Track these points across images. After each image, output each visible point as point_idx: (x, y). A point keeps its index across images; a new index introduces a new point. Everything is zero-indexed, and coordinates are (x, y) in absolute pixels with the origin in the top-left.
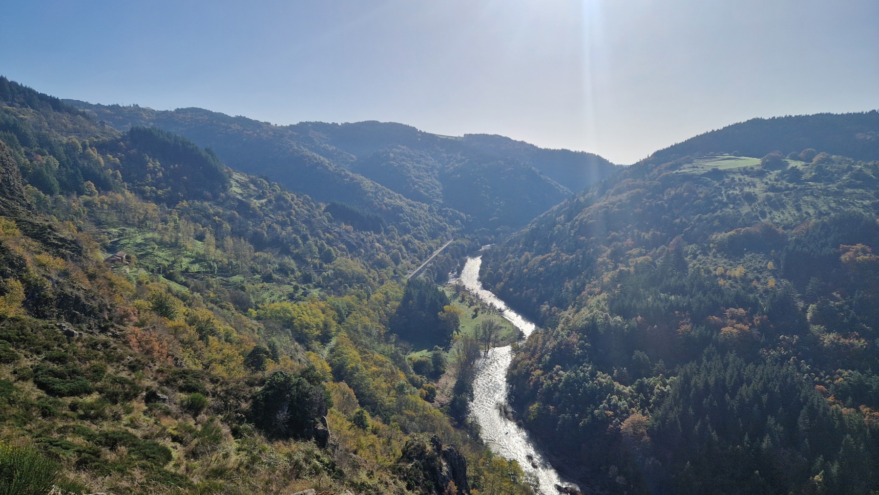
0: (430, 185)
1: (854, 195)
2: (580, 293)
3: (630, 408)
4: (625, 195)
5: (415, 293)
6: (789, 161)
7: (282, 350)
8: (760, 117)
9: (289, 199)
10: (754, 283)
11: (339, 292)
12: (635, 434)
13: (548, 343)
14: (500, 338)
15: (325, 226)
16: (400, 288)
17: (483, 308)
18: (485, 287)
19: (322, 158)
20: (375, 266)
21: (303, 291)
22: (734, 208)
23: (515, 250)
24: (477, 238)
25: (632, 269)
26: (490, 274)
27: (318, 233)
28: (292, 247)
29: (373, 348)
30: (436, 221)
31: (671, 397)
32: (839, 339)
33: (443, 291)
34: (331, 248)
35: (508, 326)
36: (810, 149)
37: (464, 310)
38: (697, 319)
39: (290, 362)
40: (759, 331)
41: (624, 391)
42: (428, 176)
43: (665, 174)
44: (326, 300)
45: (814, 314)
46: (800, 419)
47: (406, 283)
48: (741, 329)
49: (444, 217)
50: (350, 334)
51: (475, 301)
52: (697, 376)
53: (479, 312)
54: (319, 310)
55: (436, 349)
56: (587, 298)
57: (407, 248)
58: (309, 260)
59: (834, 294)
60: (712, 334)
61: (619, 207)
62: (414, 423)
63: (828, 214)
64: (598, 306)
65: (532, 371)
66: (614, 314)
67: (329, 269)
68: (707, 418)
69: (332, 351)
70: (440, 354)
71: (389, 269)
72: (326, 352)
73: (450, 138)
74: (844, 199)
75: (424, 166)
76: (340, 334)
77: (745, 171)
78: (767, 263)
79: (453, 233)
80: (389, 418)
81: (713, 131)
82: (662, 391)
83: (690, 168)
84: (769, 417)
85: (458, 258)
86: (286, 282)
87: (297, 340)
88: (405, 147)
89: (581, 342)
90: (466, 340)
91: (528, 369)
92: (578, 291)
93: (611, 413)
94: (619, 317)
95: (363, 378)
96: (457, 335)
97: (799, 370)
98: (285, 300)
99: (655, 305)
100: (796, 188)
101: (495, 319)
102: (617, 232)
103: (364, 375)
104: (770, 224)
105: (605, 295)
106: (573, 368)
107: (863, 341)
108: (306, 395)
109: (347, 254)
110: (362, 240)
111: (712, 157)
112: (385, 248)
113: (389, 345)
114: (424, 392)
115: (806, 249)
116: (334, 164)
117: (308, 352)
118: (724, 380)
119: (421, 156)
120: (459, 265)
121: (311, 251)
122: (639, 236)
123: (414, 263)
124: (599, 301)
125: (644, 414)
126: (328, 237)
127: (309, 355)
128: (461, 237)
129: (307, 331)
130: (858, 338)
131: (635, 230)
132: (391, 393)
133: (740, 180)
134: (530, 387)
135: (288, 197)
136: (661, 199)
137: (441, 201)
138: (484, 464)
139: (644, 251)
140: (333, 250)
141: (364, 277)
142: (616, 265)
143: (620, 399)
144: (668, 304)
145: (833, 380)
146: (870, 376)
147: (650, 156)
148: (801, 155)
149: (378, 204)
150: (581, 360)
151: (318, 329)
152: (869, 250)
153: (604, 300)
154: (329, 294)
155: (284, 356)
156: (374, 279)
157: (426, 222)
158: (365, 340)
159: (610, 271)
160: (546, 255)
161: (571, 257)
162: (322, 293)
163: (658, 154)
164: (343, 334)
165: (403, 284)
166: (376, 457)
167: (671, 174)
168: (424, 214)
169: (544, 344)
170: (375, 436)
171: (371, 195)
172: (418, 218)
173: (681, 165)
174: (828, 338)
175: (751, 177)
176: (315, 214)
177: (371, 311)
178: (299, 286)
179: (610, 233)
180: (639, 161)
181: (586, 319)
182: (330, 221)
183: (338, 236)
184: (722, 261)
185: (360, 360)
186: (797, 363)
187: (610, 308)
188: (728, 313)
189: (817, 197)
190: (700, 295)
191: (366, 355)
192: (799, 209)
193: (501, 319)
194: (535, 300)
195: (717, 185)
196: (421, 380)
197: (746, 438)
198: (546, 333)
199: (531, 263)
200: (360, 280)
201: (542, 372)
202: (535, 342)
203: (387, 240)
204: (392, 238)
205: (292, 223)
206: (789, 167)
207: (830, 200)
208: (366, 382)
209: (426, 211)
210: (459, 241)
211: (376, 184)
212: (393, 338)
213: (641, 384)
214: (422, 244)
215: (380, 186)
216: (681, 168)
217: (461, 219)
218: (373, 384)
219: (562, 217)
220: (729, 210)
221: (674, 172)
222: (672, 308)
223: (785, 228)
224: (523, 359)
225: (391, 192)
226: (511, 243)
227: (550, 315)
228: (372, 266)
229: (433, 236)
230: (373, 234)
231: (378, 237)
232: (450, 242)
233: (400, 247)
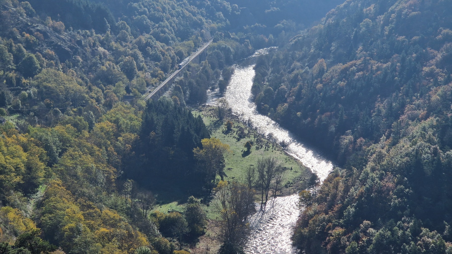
2: (397, 117)
5: (158, 120)
11: (46, 119)
13: (352, 190)
14: (283, 184)
15: (22, 22)
16: (136, 113)
17: (259, 141)
18: (261, 110)
20: (99, 81)
23: (304, 56)
24: (248, 38)
26: (267, 91)
29: (101, 201)
33: (199, 116)
34: (33, 55)
35: (295, 166)
37: (230, 145)
44: (28, 132)
47: (144, 105)
49: (199, 7)
50: (66, 181)
51: (246, 132)
53: (253, 148)
54: (18, 147)
55: (192, 201)
56: (408, 125)
57: (146, 54)
64: (423, 136)
65: (329, 229)
66: (447, 147)
67: (31, 86)
69: (39, 205)
70: (196, 208)
71: (119, 86)
72: (30, 207)
76: (50, 181)
79: (212, 32)
85: (221, 67)
89: (399, 187)
90: (235, 188)
91: (324, 226)
95: (87, 244)
96: (220, 181)
105: (432, 120)
106: (388, 223)
109: (56, 63)
110: (79, 43)
112: (113, 54)
113: (123, 196)
117: (5, 208)
120: (221, 78)
123: (156, 77)
124: (424, 129)
126: (27, 38)
127: (7, 212)
128: (225, 37)
129: (2, 177)
134: (327, 251)
141: (83, 98)
150: (400, 213)
151: (18, 175)
153: (432, 126)
154: (33, 123)
156: (98, 100)
157: (172, 15)
158: (89, 190)
159: (440, 85)
160: (350, 63)
161: (385, 65)
162: (22, 122)
164: (56, 180)
165: (140, 108)
168: (169, 4)
169: (347, 190)
172: (161, 9)
177: (96, 148)
179: (441, 31)
181: (407, 155)
182: (30, 15)
185: (82, 217)
187: (441, 138)
191: (91, 211)
193: (285, 156)
194: (333, 128)
196: (171, 245)
198: (350, 175)
199: (327, 75)
200: (78, 102)
201: (344, 230)
202: (334, 188)
203: (116, 42)
204: (122, 40)
208: (91, 249)
210: (222, 43)
212: (129, 185)
214: (166, 47)
224: (316, 213)
226: (297, 46)
227: (355, 149)
228: (94, 82)
229: (183, 35)
230: (95, 35)
231: (102, 38)
232: (208, 44)
233: (135, 52)
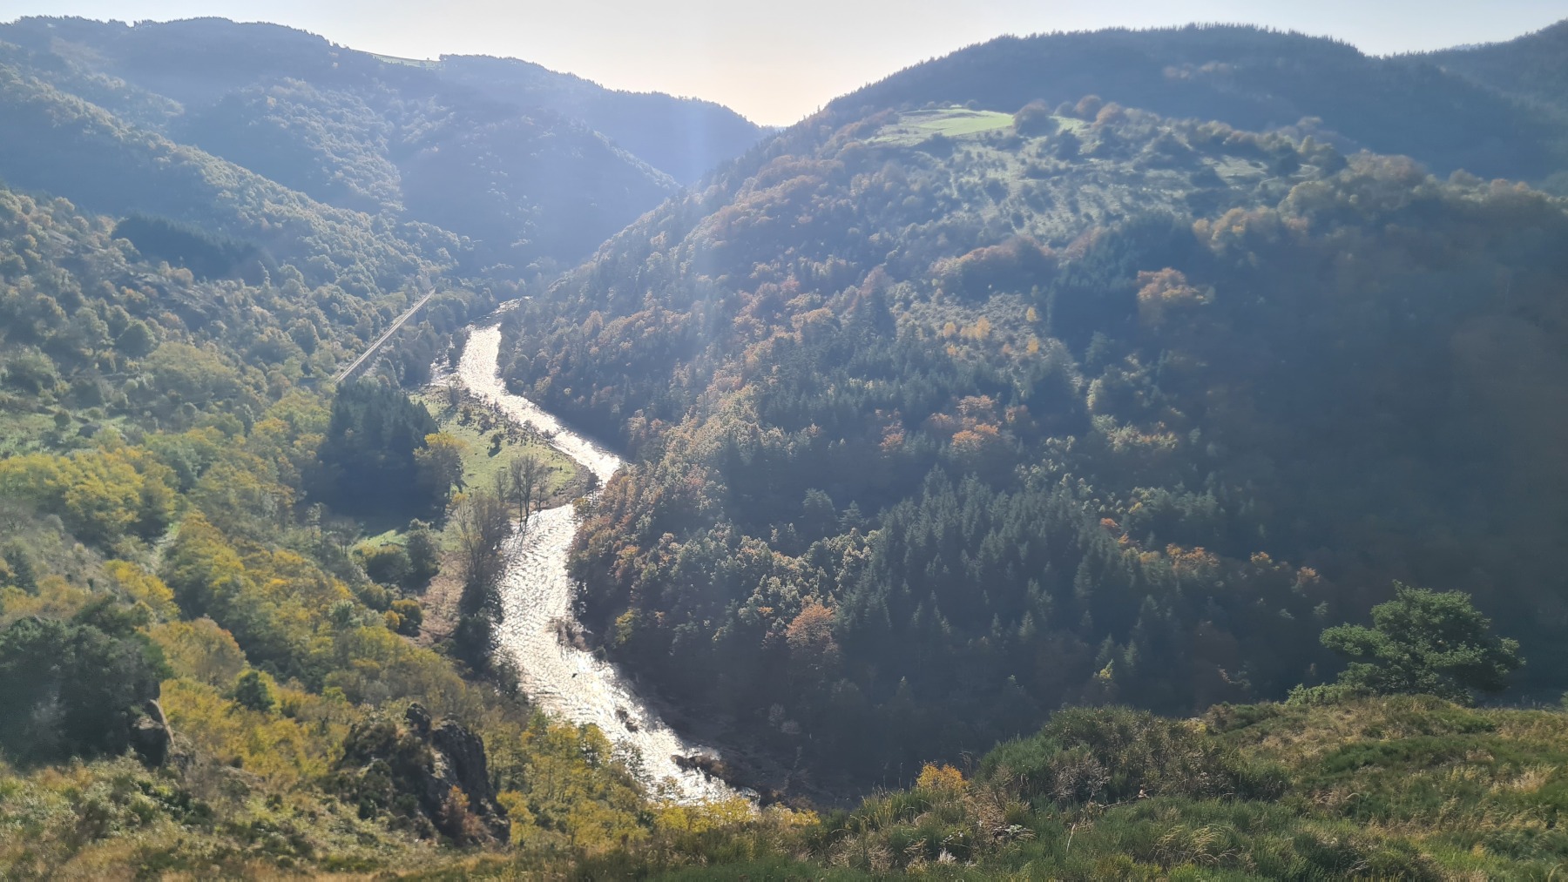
0: (370, 171)
1: (1161, 182)
2: (703, 388)
3: (802, 596)
4: (779, 188)
5: (357, 411)
6: (1060, 119)
7: (44, 562)
8: (1010, 34)
9: (18, 208)
10: (1006, 348)
11: (172, 421)
12: (811, 641)
13: (646, 492)
14: (550, 491)
15: (118, 269)
16: (321, 404)
17: (512, 433)
18: (512, 389)
19: (92, 107)
20: (258, 358)
21: (81, 425)
22: (970, 210)
23: (571, 309)
24: (487, 285)
25: (798, 336)
26: (520, 361)
27: (102, 289)
28: (39, 324)
29: (271, 538)
30: (392, 251)
31: (871, 566)
32: (1135, 437)
33: (421, 402)
34: (143, 323)
35: (566, 465)
36: (1092, 97)
37: (470, 441)
38: (913, 422)
39: (66, 589)
40: (1013, 434)
41: (791, 566)
42: (366, 150)
43: (849, 145)
44: (143, 442)
45: (1099, 397)
46: (1078, 580)
47: (334, 391)
48: (985, 433)
49: (411, 241)
50: (212, 512)
51: (492, 420)
52: (914, 525)
53: (504, 442)
54: (126, 466)
55: (416, 527)
56: (717, 397)
57: (330, 314)
58: (89, 352)
59: (1129, 358)
60: (938, 446)
61: (770, 212)
62: (378, 683)
63: (1119, 217)
64: (737, 412)
65: (617, 549)
66: (769, 424)
67: (143, 371)
68: (933, 596)
69: (170, 553)
70: (424, 537)
71: (292, 364)
72: (156, 558)
73: (408, 64)
74: (1144, 189)
75: (352, 127)
76: (185, 515)
77: (990, 140)
78: (1026, 310)
79: (434, 279)
80: (319, 680)
81: (932, 59)
82: (856, 558)
83: (893, 132)
84: (1030, 582)
85: (450, 330)
86: (34, 406)
87: (80, 537)
88: (302, 83)
89: (708, 483)
90: (479, 502)
91: (610, 546)
92: (698, 385)
93: (768, 610)
94: (776, 429)
95: (252, 605)
96: (458, 494)
97: (1076, 494)
98: (35, 449)
99: (841, 401)
100: (1071, 169)
101: (540, 454)
102: (768, 263)
103: (253, 598)
104: (1030, 237)
105: (749, 389)
106: (697, 534)
107: (1171, 436)
108: (103, 660)
109: (183, 334)
110: (220, 300)
111: (932, 112)
112: (277, 316)
113: (308, 529)
114: (396, 616)
115: (1085, 282)
116: (125, 122)
117: (110, 562)
118: (959, 527)
119: (345, 104)
120: (452, 346)
121: (91, 332)
122: (808, 269)
123: (350, 348)
124: (739, 402)
125: (826, 604)
126: (130, 296)
127: (114, 568)
128: (453, 285)
129: (102, 514)
130: (1164, 432)
131: (801, 259)
132: (321, 627)
133: (980, 156)
134: (615, 581)
135: (14, 202)
136: (845, 196)
137: (400, 207)
138: (530, 740)
139: (817, 297)
140: (146, 327)
141: (233, 385)
142: (768, 329)
143: (784, 583)
144: (863, 398)
145: (1127, 506)
146: (1181, 495)
147: (822, 108)
148: (1079, 107)
149: (249, 215)
150: (711, 518)
151: (131, 509)
152: (1181, 277)
153: (749, 398)
154: (150, 428)
155: (50, 577)
156: (258, 387)
157: (369, 255)
158: (252, 524)
159: (757, 341)
160: (634, 316)
161: (683, 317)
162: (131, 428)
163: (836, 105)
164: (194, 513)
165: (328, 395)
166: (297, 764)
167: (862, 145)
168: (362, 237)
169: (639, 493)
170: (289, 722)
171: (228, 194)
172: (349, 245)
173: (878, 126)
174: (1120, 437)
175: (999, 149)
176: (90, 243)
177: (258, 459)
178: (70, 413)
179: (755, 266)
180: (802, 119)
181: (717, 439)
182: (132, 259)
183: (155, 294)
184: (952, 311)
185: (241, 566)
186: (1073, 485)
187: (761, 411)
188: (963, 405)
189: (1104, 186)
190: (916, 376)
191: (255, 555)
192: (1075, 209)
193: (551, 452)
194: (616, 409)
195: (941, 165)
196: (387, 594)
197: (995, 622)
198: (642, 473)
199: (604, 334)
200: (223, 391)
201: (638, 548)
202: (621, 491)
203: (281, 297)
204: (291, 293)
205: (32, 267)
206: (1059, 132)
207: (1124, 189)
208: (259, 611)
209: (366, 230)
210: (450, 294)
211: (240, 168)
212: (315, 512)
213: (820, 549)
214: (364, 303)
215: (249, 173)
216: (879, 133)
217: (450, 246)
218: (276, 614)
219: (662, 235)
220: (962, 214)
221: (866, 142)
222: (870, 406)
223: (1054, 245)
224: (599, 529)
225: (279, 187)
226: (561, 294)
227: (648, 436)
228: (249, 359)
229: (389, 284)
230: (244, 287)
231: (257, 292)
232: (428, 297)
233: (313, 312)
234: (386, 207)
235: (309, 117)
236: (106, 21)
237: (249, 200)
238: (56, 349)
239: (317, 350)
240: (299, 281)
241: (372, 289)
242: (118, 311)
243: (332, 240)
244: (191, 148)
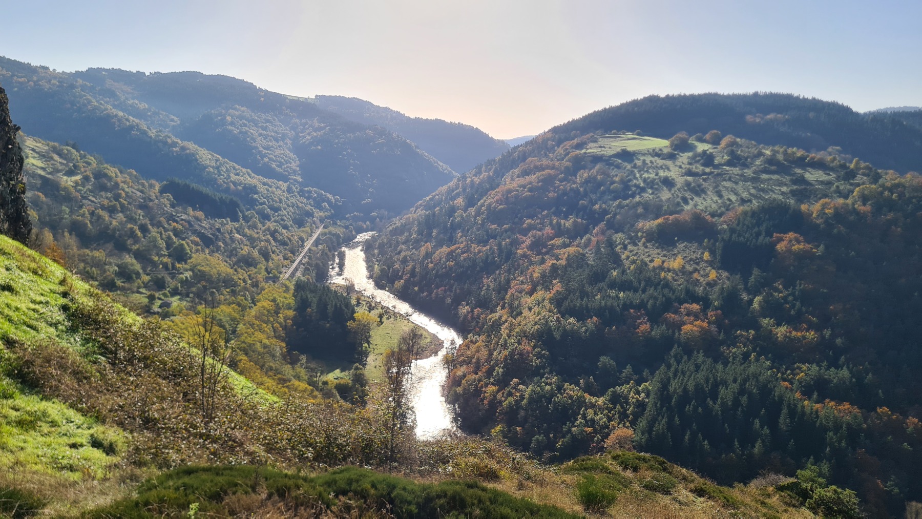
0: (283, 158)
4: (534, 177)
5: (313, 298)
6: (696, 143)
9: (113, 175)
11: (206, 300)
15: (166, 211)
16: (287, 293)
18: (379, 286)
20: (241, 264)
22: (652, 193)
24: (350, 225)
27: (160, 222)
28: (130, 242)
30: (300, 205)
34: (183, 242)
35: (423, 333)
36: (715, 131)
42: (280, 146)
49: (308, 198)
57: (275, 239)
58: (156, 259)
65: (482, 386)
67: (186, 270)
71: (260, 268)
75: (272, 133)
79: (322, 220)
83: (596, 147)
85: (335, 249)
86: (133, 289)
88: (245, 108)
91: (477, 385)
92: (503, 289)
94: (572, 318)
99: (608, 303)
100: (713, 172)
109: (203, 249)
110: (218, 230)
112: (248, 240)
119: (268, 121)
120: (338, 259)
121: (156, 246)
122: (559, 224)
123: (287, 259)
126: (174, 227)
128: (333, 224)
131: (553, 217)
135: (112, 172)
136: (575, 182)
137: (299, 179)
139: (567, 241)
140: (186, 245)
141: (233, 279)
142: (542, 258)
148: (707, 137)
149: (224, 182)
154: (196, 304)
156: (245, 281)
157: (288, 206)
165: (289, 288)
168: (283, 195)
171: (211, 169)
172: (277, 200)
176: (150, 196)
178: (153, 294)
179: (525, 221)
182: (173, 205)
183: (187, 226)
184: (654, 252)
189: (736, 183)
192: (720, 195)
195: (629, 167)
200: (228, 283)
203: (249, 229)
204: (254, 227)
209: (284, 191)
210: (331, 229)
211: (215, 155)
214: (290, 234)
217: (329, 202)
219: (460, 200)
220: (648, 195)
223: (712, 216)
225: (237, 167)
227: (473, 317)
228: (237, 265)
229: (300, 223)
230: (230, 223)
231: (237, 226)
232: (320, 231)
233: (268, 238)
234: (292, 179)
235: (249, 127)
236: (135, 71)
237: (223, 173)
238: (139, 255)
239: (270, 260)
240: (256, 219)
241: (291, 225)
242: (169, 235)
243: (268, 197)
244: (190, 143)
